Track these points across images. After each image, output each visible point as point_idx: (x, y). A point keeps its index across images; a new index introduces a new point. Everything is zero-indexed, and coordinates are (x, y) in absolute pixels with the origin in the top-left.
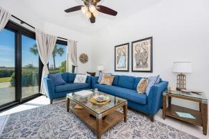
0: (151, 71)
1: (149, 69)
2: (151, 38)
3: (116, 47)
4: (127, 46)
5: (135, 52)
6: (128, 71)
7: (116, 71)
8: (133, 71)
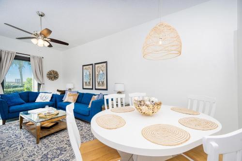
0: (107, 89)
1: (105, 88)
2: (106, 62)
3: (83, 66)
4: (91, 66)
5: (97, 73)
6: (92, 89)
7: (83, 88)
8: (96, 89)
